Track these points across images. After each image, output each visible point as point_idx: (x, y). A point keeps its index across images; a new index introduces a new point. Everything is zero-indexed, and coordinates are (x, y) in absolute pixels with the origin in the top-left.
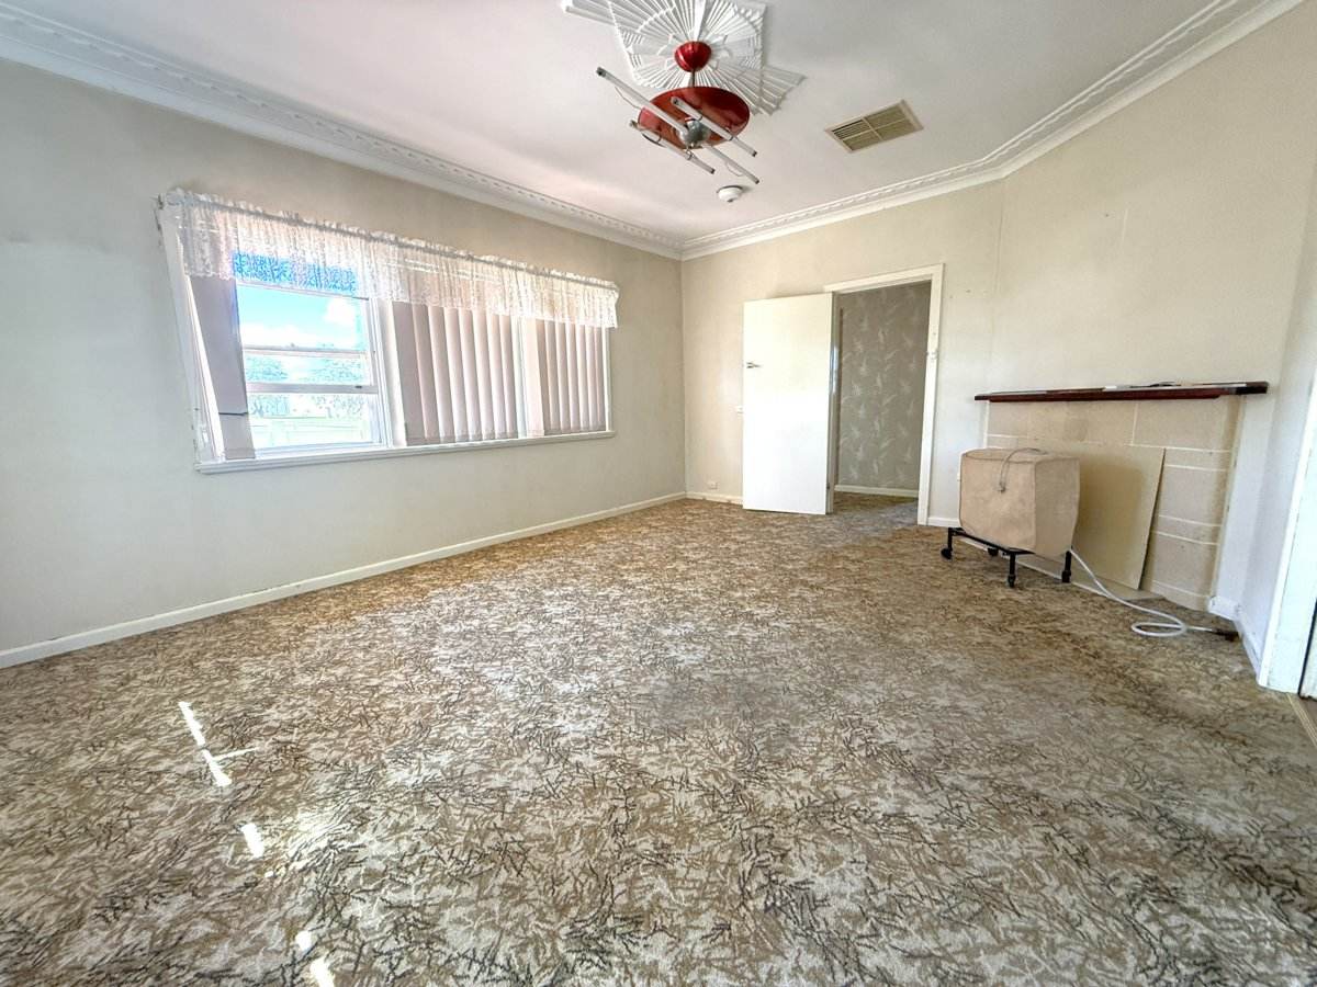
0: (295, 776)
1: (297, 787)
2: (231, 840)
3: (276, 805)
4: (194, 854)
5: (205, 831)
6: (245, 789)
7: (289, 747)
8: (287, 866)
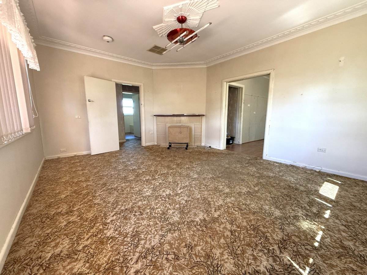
0: (292, 237)
1: (296, 234)
2: (324, 242)
3: (306, 236)
4: (336, 249)
5: (328, 251)
6: (308, 249)
7: (281, 246)
8: (318, 225)
